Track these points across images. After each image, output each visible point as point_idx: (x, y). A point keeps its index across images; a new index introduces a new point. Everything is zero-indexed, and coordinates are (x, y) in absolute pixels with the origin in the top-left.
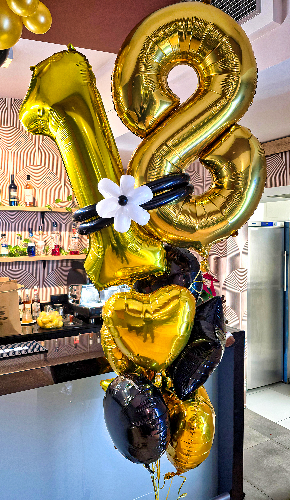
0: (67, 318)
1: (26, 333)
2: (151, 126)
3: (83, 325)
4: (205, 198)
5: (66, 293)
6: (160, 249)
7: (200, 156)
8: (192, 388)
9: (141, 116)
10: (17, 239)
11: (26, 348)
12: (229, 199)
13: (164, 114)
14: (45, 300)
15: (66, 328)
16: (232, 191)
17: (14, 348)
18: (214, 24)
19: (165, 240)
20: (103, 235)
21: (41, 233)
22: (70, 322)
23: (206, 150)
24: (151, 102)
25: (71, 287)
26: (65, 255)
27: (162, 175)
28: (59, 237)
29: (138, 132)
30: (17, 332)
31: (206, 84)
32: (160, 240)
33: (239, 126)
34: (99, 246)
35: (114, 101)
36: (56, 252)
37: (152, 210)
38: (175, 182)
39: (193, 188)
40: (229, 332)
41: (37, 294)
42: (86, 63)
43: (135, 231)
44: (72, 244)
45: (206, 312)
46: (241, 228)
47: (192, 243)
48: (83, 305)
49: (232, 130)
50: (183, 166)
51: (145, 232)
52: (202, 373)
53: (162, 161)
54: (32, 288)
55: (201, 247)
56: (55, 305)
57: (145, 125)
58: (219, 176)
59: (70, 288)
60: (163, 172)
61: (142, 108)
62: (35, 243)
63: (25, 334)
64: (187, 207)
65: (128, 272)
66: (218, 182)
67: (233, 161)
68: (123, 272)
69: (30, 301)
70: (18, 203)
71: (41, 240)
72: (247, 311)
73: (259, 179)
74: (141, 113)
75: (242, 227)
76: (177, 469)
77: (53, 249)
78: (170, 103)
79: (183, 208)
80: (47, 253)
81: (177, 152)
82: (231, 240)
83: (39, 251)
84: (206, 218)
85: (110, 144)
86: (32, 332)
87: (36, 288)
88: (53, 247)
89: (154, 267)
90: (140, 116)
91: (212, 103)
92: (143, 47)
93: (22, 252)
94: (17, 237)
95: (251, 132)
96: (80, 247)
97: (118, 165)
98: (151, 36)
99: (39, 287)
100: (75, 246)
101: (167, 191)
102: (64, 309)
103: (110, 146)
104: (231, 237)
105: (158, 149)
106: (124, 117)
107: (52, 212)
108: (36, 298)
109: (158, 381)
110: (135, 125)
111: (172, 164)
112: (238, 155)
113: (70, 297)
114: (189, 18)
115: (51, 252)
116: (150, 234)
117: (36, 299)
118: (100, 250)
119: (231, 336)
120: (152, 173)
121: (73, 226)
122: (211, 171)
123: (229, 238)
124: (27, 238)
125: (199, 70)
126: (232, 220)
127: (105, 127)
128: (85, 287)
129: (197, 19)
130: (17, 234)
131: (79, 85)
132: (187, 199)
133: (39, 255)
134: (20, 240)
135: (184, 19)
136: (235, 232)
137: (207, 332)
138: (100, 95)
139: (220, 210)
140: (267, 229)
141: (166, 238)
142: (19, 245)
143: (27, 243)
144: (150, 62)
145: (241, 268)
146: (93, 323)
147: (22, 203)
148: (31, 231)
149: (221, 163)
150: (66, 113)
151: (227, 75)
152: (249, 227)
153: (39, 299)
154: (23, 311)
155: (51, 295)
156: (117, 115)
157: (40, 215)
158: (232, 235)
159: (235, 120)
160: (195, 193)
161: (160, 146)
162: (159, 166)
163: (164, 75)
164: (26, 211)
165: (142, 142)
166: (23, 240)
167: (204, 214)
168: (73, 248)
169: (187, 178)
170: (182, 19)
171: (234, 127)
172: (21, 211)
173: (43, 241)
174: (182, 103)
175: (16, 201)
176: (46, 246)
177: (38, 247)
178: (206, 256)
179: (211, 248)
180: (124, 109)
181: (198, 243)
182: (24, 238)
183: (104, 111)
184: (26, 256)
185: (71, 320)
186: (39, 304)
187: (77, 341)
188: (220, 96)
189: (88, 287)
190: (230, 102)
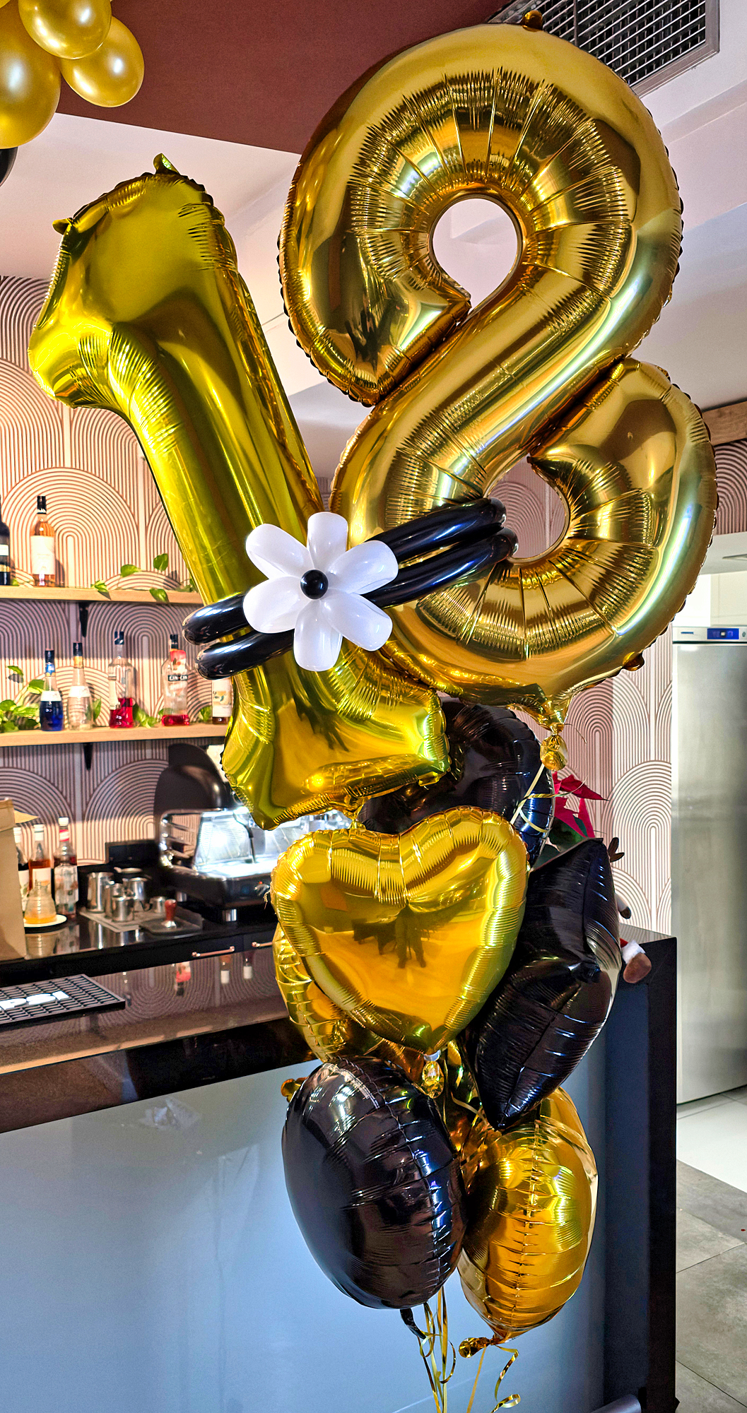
0: (156, 907)
1: (38, 952)
2: (391, 373)
3: (204, 928)
4: (547, 565)
5: (151, 836)
6: (429, 709)
7: (530, 451)
8: (531, 1096)
9: (365, 340)
10: (8, 680)
11: (61, 995)
12: (613, 568)
13: (425, 340)
14: (90, 857)
15: (154, 937)
16: (620, 545)
17: (25, 995)
18: (552, 85)
19: (441, 685)
20: (272, 676)
21: (78, 663)
22: (164, 919)
23: (547, 431)
24: (393, 309)
25: (166, 818)
26: (147, 726)
27: (428, 506)
28: (130, 675)
29: (356, 391)
30: (12, 950)
31: (539, 250)
32: (429, 686)
33: (636, 362)
34: (261, 709)
35: (288, 307)
36: (124, 717)
37: (402, 605)
38: (464, 524)
39: (515, 540)
40: (633, 941)
41: (68, 839)
42: (206, 205)
43: (359, 662)
44: (168, 694)
45: (564, 882)
46: (650, 646)
47: (520, 690)
48: (204, 870)
49: (615, 374)
50: (482, 479)
51: (385, 665)
52: (559, 1054)
53: (425, 470)
54: (54, 821)
55: (542, 701)
56: (119, 870)
57: (374, 367)
58: (587, 506)
59: (164, 823)
60: (429, 499)
61: (366, 316)
62: (60, 692)
63: (34, 958)
64: (496, 593)
65: (342, 776)
66: (583, 521)
67: (622, 462)
68: (327, 775)
69: (48, 861)
70: (11, 577)
71: (79, 684)
72: (672, 883)
73: (699, 510)
74: (364, 333)
75: (655, 641)
76: (493, 1329)
77: (114, 708)
78: (443, 308)
79: (486, 599)
80: (97, 721)
81: (466, 445)
82: (623, 681)
83: (73, 714)
84: (549, 623)
85: (278, 422)
86: (55, 950)
87: (63, 821)
88: (115, 703)
89: (412, 759)
90: (363, 340)
91: (557, 306)
92: (360, 158)
93: (23, 718)
94: (8, 676)
95: (669, 378)
96: (190, 703)
97: (303, 483)
98: (380, 126)
99: (73, 819)
100: (179, 699)
101: (442, 549)
102: (146, 884)
103: (279, 428)
104: (624, 670)
105: (411, 436)
106: (316, 351)
107: (109, 603)
108: (65, 851)
109: (432, 1076)
110: (348, 369)
111: (454, 476)
112: (638, 442)
113: (163, 846)
114: (482, 74)
115: (109, 718)
116: (400, 670)
117: (65, 853)
118: (264, 721)
119: (640, 954)
120: (399, 504)
121: (170, 643)
122: (561, 490)
123: (617, 673)
124: (38, 678)
125: (519, 211)
126: (622, 627)
127: (265, 378)
128: (209, 820)
129: (506, 74)
130: (9, 667)
131: (193, 269)
132: (499, 568)
133: (73, 726)
134: (16, 683)
135: (468, 75)
136: (634, 656)
137: (567, 939)
138: (248, 292)
139: (590, 601)
140: (726, 647)
141: (444, 681)
142: (15, 697)
143: (36, 691)
144: (383, 202)
145: (652, 758)
146: (231, 922)
147: (22, 577)
148: (50, 657)
149: (587, 467)
150: (157, 346)
151: (595, 225)
152: (675, 643)
153: (74, 852)
154: (28, 889)
155: (108, 841)
156: (298, 344)
157: (74, 612)
158: (628, 666)
159: (623, 346)
160: (522, 552)
161: (417, 429)
162: (418, 483)
163: (421, 230)
164: (34, 601)
165: (369, 418)
166: (25, 683)
167: (545, 612)
168: (171, 705)
169: (495, 513)
170: (464, 76)
171: (620, 367)
172: (21, 600)
173: (83, 687)
174: (475, 303)
175: (5, 571)
176: (93, 701)
177: (70, 704)
178: (555, 725)
179: (569, 703)
180: (316, 329)
181: (533, 689)
182: (27, 678)
183: (261, 336)
184: (33, 729)
185: (167, 913)
186: (73, 869)
187: (186, 973)
188: (577, 284)
189: (216, 818)
190: (605, 299)
